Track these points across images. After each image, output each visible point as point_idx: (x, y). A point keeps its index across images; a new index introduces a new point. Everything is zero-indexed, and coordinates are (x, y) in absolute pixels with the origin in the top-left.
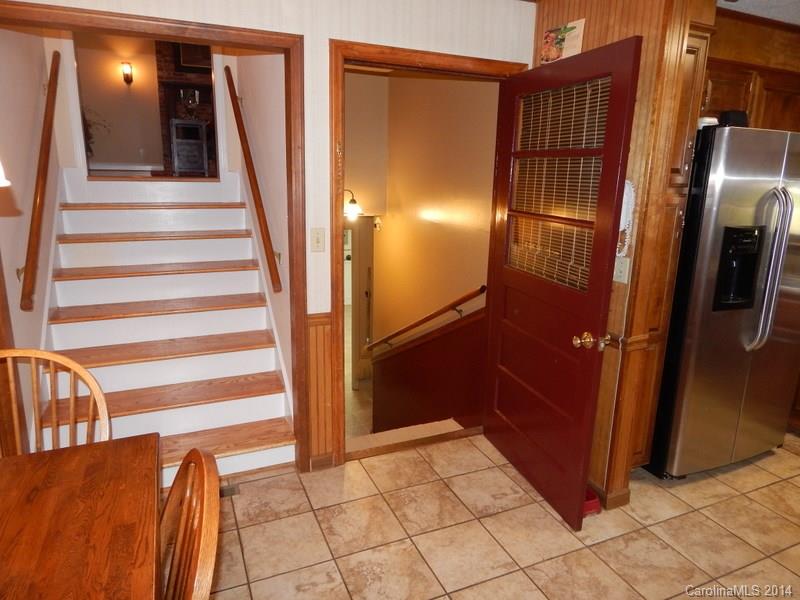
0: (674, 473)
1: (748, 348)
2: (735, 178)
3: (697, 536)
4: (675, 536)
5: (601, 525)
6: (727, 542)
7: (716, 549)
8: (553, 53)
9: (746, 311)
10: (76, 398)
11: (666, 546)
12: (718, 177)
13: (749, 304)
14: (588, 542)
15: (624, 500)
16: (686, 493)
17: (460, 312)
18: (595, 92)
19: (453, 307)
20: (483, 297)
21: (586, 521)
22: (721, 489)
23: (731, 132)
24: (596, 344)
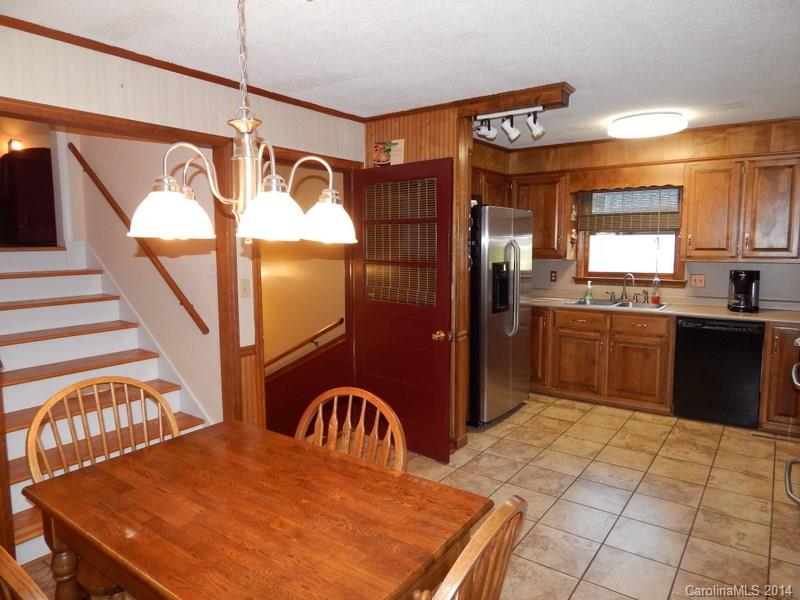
0: (485, 421)
1: (510, 335)
2: (493, 240)
3: (509, 449)
4: (498, 452)
5: (459, 457)
6: (525, 447)
7: (522, 452)
8: (383, 157)
9: (507, 313)
10: (147, 422)
11: (498, 457)
12: (486, 240)
13: (507, 309)
14: (458, 466)
15: (464, 443)
16: (493, 432)
17: (316, 343)
18: (423, 185)
19: (311, 340)
20: (343, 325)
21: (451, 457)
22: (509, 426)
23: (490, 209)
24: (446, 337)
